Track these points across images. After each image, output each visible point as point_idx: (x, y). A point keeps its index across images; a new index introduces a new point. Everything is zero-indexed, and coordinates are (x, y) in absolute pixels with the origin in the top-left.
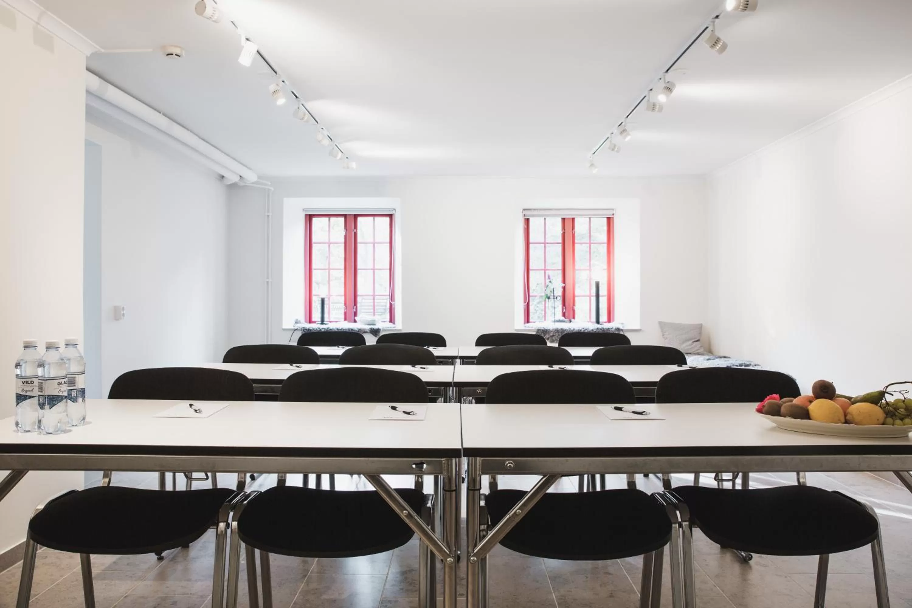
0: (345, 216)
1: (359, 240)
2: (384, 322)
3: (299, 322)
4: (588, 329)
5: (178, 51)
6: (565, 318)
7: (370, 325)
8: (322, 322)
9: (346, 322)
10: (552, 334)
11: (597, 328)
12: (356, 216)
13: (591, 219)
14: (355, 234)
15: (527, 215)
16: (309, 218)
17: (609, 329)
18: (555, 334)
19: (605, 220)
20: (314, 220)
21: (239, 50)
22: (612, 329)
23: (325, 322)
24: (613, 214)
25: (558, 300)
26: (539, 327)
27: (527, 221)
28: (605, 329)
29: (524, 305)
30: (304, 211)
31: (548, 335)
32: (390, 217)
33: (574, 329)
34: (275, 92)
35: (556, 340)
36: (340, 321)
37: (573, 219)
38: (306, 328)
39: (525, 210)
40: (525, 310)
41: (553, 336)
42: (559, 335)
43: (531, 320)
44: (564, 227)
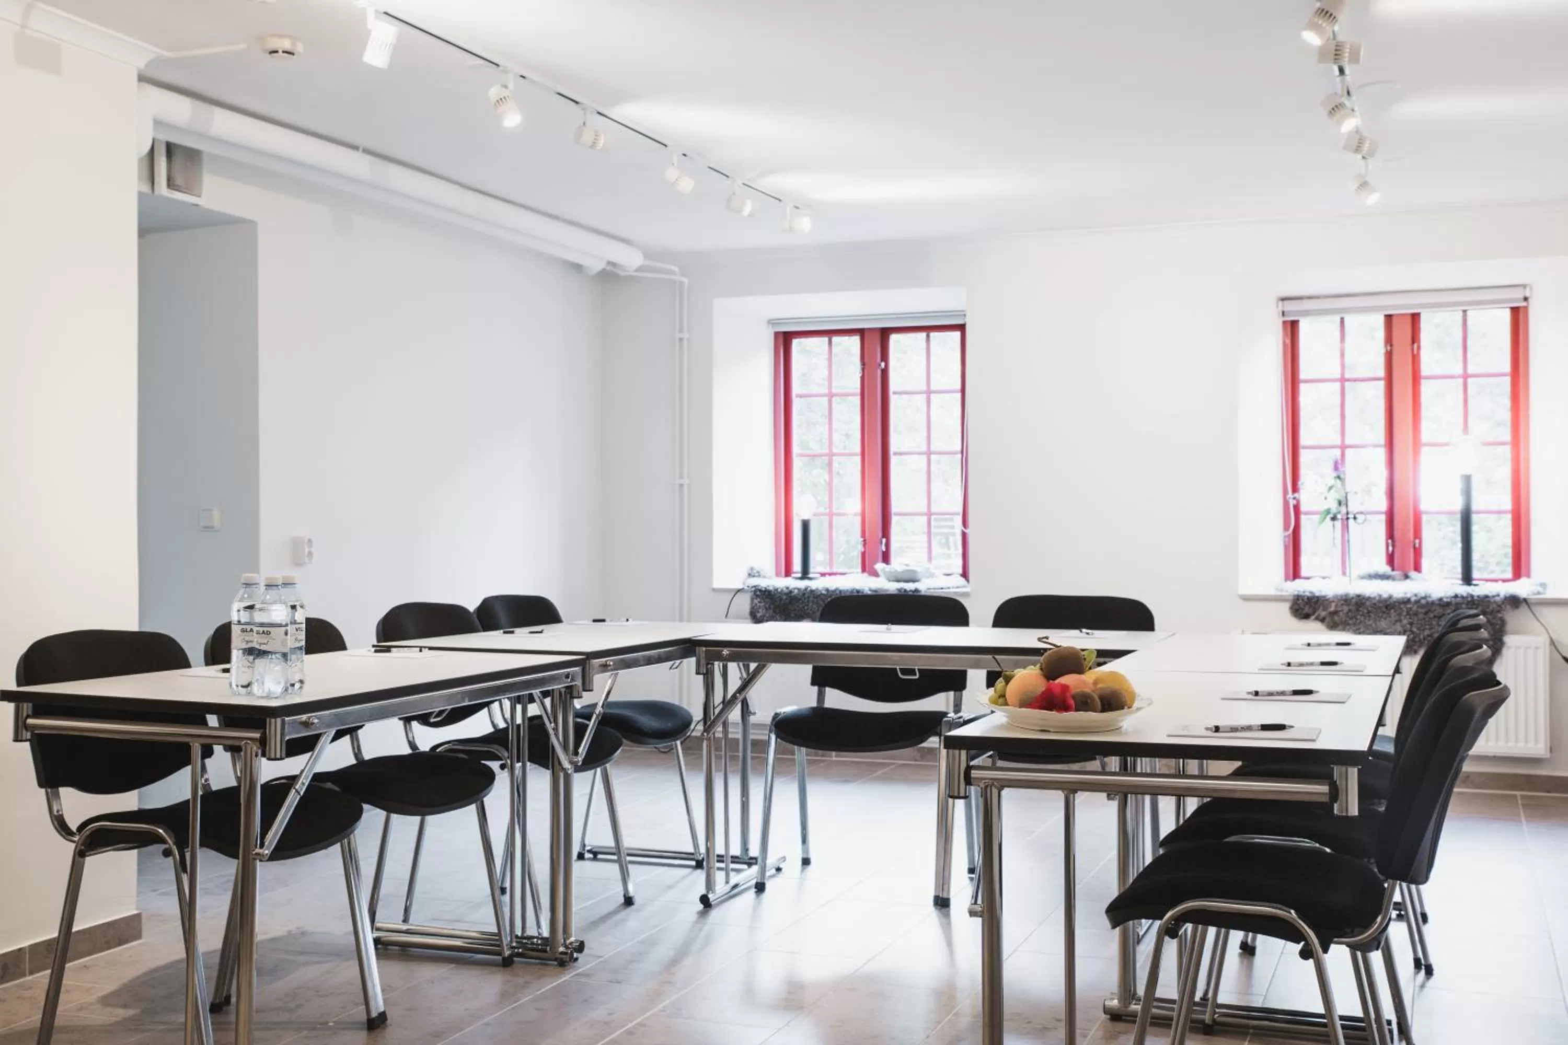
0: (861, 332)
1: (893, 385)
2: (948, 575)
3: (757, 574)
4: (1430, 597)
5: (286, 44)
6: (1393, 570)
7: (898, 581)
8: (805, 574)
9: (865, 575)
10: (1332, 609)
11: (1453, 595)
12: (885, 333)
13: (1468, 313)
14: (885, 373)
15: (1289, 312)
16: (785, 340)
17: (1487, 597)
18: (1339, 609)
19: (1506, 315)
20: (796, 343)
21: (360, 38)
22: (1494, 596)
23: (811, 575)
24: (1526, 299)
25: (1359, 524)
26: (1299, 591)
27: (1292, 328)
28: (1476, 598)
29: (1285, 537)
30: (771, 326)
31: (1324, 610)
32: (961, 331)
33: (1390, 597)
34: (501, 99)
35: (1342, 623)
36: (850, 573)
37: (1415, 318)
38: (760, 588)
39: (1283, 299)
40: (1286, 547)
41: (1335, 613)
42: (1350, 611)
43: (1304, 572)
44: (1389, 340)
